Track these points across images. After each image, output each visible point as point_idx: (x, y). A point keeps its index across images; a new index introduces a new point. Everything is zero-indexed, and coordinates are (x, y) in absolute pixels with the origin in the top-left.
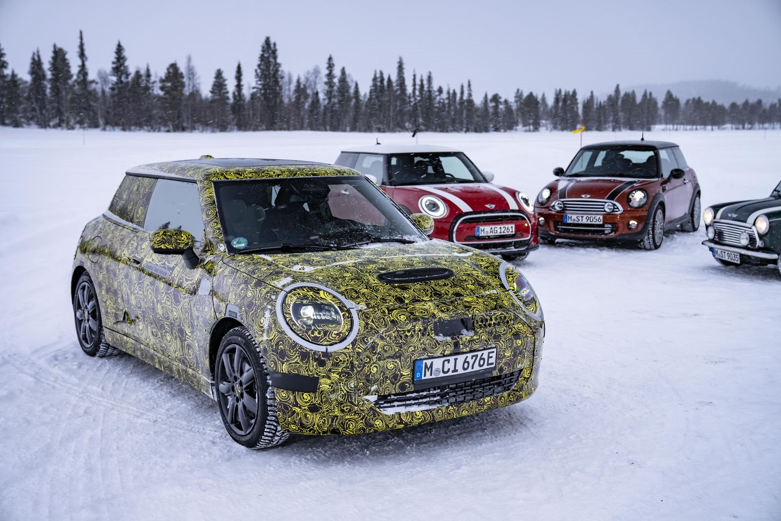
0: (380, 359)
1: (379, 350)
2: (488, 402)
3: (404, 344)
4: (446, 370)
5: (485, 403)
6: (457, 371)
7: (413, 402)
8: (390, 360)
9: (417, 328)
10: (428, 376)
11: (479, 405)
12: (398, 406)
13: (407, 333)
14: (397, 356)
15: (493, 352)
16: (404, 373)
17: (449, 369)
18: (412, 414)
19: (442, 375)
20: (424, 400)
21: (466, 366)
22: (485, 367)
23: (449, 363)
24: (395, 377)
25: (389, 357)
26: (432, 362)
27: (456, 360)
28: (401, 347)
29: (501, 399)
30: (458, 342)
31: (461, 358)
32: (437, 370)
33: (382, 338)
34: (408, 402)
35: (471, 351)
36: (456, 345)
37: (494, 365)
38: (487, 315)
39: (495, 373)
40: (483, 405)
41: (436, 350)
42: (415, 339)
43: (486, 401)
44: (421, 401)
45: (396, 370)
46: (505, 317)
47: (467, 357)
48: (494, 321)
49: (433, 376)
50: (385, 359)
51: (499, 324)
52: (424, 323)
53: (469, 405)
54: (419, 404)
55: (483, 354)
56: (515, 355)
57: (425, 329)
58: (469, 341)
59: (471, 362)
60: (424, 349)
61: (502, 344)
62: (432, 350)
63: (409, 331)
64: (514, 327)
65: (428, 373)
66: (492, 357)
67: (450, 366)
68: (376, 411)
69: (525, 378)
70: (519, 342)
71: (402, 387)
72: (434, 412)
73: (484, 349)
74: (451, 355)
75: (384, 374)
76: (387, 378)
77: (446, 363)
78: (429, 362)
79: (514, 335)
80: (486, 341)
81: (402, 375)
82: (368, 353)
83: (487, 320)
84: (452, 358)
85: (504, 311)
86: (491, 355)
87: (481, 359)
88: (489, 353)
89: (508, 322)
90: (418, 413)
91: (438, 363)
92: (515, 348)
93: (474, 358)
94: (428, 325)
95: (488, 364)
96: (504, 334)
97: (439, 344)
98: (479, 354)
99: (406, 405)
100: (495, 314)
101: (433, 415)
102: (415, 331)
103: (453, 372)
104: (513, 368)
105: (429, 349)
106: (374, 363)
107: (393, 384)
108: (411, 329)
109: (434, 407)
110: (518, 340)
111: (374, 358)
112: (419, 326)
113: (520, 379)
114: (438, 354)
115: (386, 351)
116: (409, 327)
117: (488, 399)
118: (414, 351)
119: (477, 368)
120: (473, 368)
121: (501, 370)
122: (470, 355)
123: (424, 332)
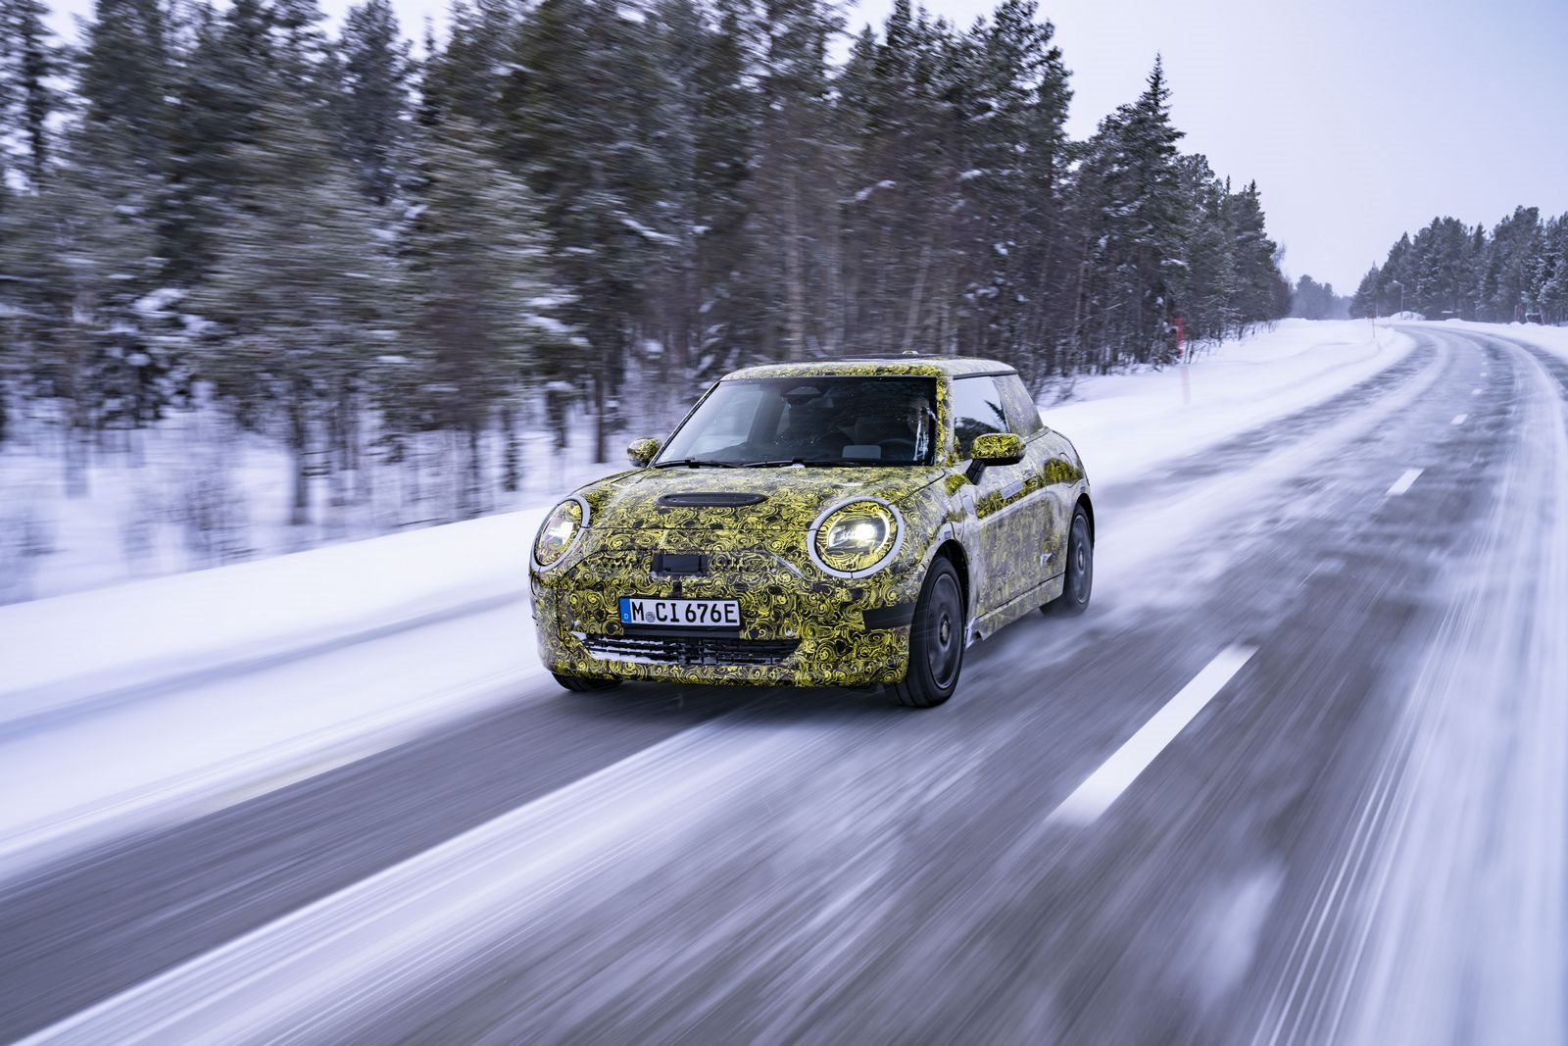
0: (578, 588)
1: (578, 577)
2: (732, 671)
3: (609, 575)
4: (662, 616)
5: (727, 672)
6: (678, 621)
7: (629, 650)
8: (591, 591)
9: (628, 558)
10: (638, 620)
11: (716, 672)
12: (610, 651)
13: (615, 562)
14: (599, 587)
15: (733, 605)
16: (609, 611)
17: (666, 617)
18: (623, 665)
19: (657, 622)
20: (643, 651)
21: (691, 616)
22: (723, 623)
23: (664, 607)
24: (601, 615)
25: (588, 588)
26: (641, 604)
27: (674, 605)
28: (603, 578)
29: (754, 673)
30: (680, 583)
31: (681, 605)
32: (650, 614)
33: (585, 564)
34: (622, 649)
35: (698, 598)
36: (678, 587)
37: (738, 624)
38: (731, 555)
39: (744, 635)
40: (724, 674)
41: (649, 589)
42: (623, 571)
43: (729, 670)
44: (638, 651)
45: (599, 606)
46: (762, 562)
47: (690, 605)
48: (741, 564)
49: (646, 622)
50: (583, 590)
51: (747, 570)
52: (639, 553)
53: (703, 670)
54: (638, 655)
55: (715, 605)
56: (777, 616)
57: (638, 561)
58: (696, 585)
59: (699, 613)
60: (633, 586)
61: (748, 596)
62: (642, 588)
63: (617, 560)
64: (774, 579)
65: (638, 616)
66: (732, 612)
67: (664, 612)
68: (583, 651)
69: (805, 653)
70: (782, 600)
71: (610, 627)
72: (652, 668)
73: (718, 599)
74: (668, 598)
75: (586, 608)
76: (590, 612)
77: (660, 607)
78: (637, 602)
79: (770, 588)
80: (722, 588)
81: (608, 613)
82: (567, 578)
83: (729, 562)
84: (668, 603)
85: (762, 554)
86: (729, 608)
87: (713, 611)
88: (726, 606)
89: (765, 568)
90: (630, 665)
91: (649, 606)
92: (775, 607)
93: (702, 608)
94: (643, 557)
95: (727, 621)
96: (752, 584)
97: (652, 582)
98: (710, 604)
99: (622, 653)
100: (746, 556)
101: (649, 671)
102: (624, 562)
103: (672, 620)
104: (777, 633)
105: (639, 586)
106: (573, 592)
107: (599, 622)
108: (621, 558)
109: (655, 662)
110: (779, 597)
111: (572, 585)
112: (632, 556)
113: (796, 653)
114: (652, 593)
115: (585, 580)
116: (620, 555)
117: (734, 668)
118: (619, 585)
119: (708, 622)
120: (702, 621)
121: (754, 632)
122: (694, 604)
123: (637, 564)
